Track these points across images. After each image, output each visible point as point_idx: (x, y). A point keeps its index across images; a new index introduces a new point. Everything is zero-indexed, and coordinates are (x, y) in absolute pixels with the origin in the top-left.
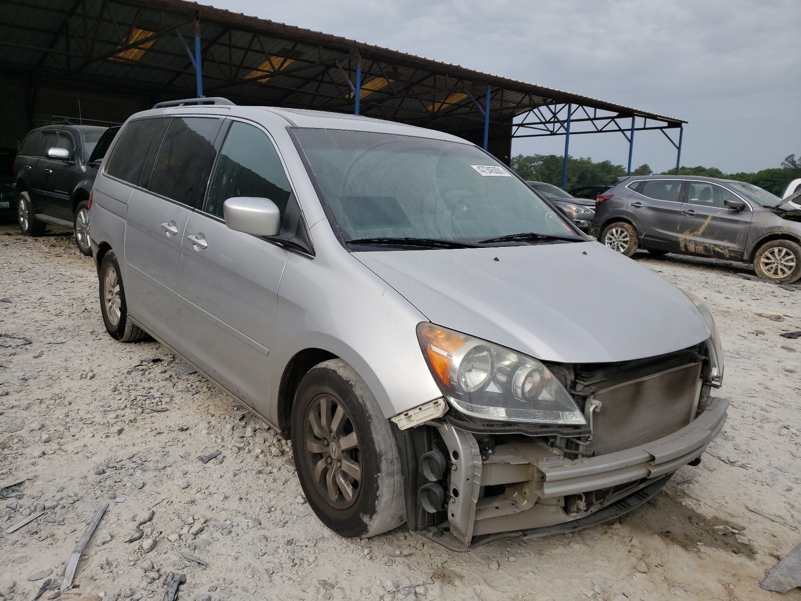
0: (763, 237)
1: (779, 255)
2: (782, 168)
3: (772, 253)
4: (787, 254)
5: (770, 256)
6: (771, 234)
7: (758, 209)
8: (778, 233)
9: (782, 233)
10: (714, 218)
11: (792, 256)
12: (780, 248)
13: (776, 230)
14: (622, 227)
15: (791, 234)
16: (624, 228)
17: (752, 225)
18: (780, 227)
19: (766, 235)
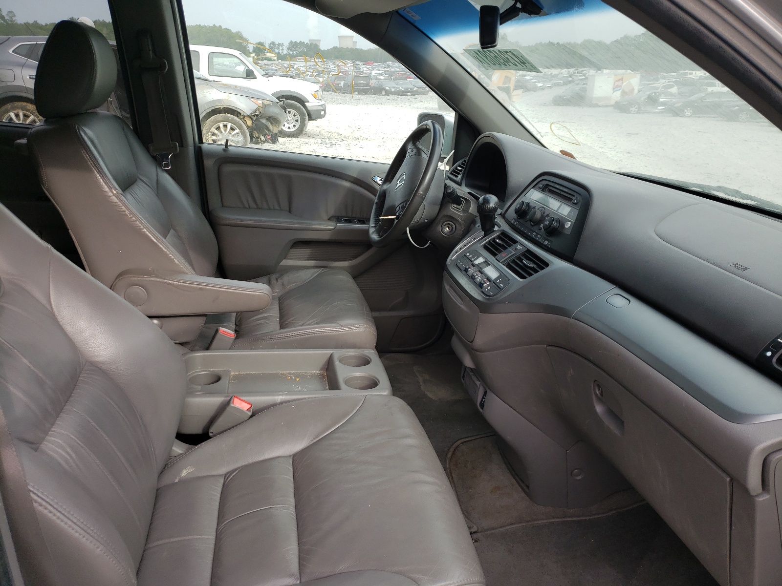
0: (206, 112)
1: (225, 131)
3: (218, 128)
4: (232, 129)
5: (216, 132)
6: (213, 108)
8: (220, 107)
9: (223, 107)
11: (237, 131)
12: (225, 123)
13: (217, 104)
14: (23, 109)
15: (231, 108)
16: (28, 110)
18: (219, 100)
19: (209, 110)
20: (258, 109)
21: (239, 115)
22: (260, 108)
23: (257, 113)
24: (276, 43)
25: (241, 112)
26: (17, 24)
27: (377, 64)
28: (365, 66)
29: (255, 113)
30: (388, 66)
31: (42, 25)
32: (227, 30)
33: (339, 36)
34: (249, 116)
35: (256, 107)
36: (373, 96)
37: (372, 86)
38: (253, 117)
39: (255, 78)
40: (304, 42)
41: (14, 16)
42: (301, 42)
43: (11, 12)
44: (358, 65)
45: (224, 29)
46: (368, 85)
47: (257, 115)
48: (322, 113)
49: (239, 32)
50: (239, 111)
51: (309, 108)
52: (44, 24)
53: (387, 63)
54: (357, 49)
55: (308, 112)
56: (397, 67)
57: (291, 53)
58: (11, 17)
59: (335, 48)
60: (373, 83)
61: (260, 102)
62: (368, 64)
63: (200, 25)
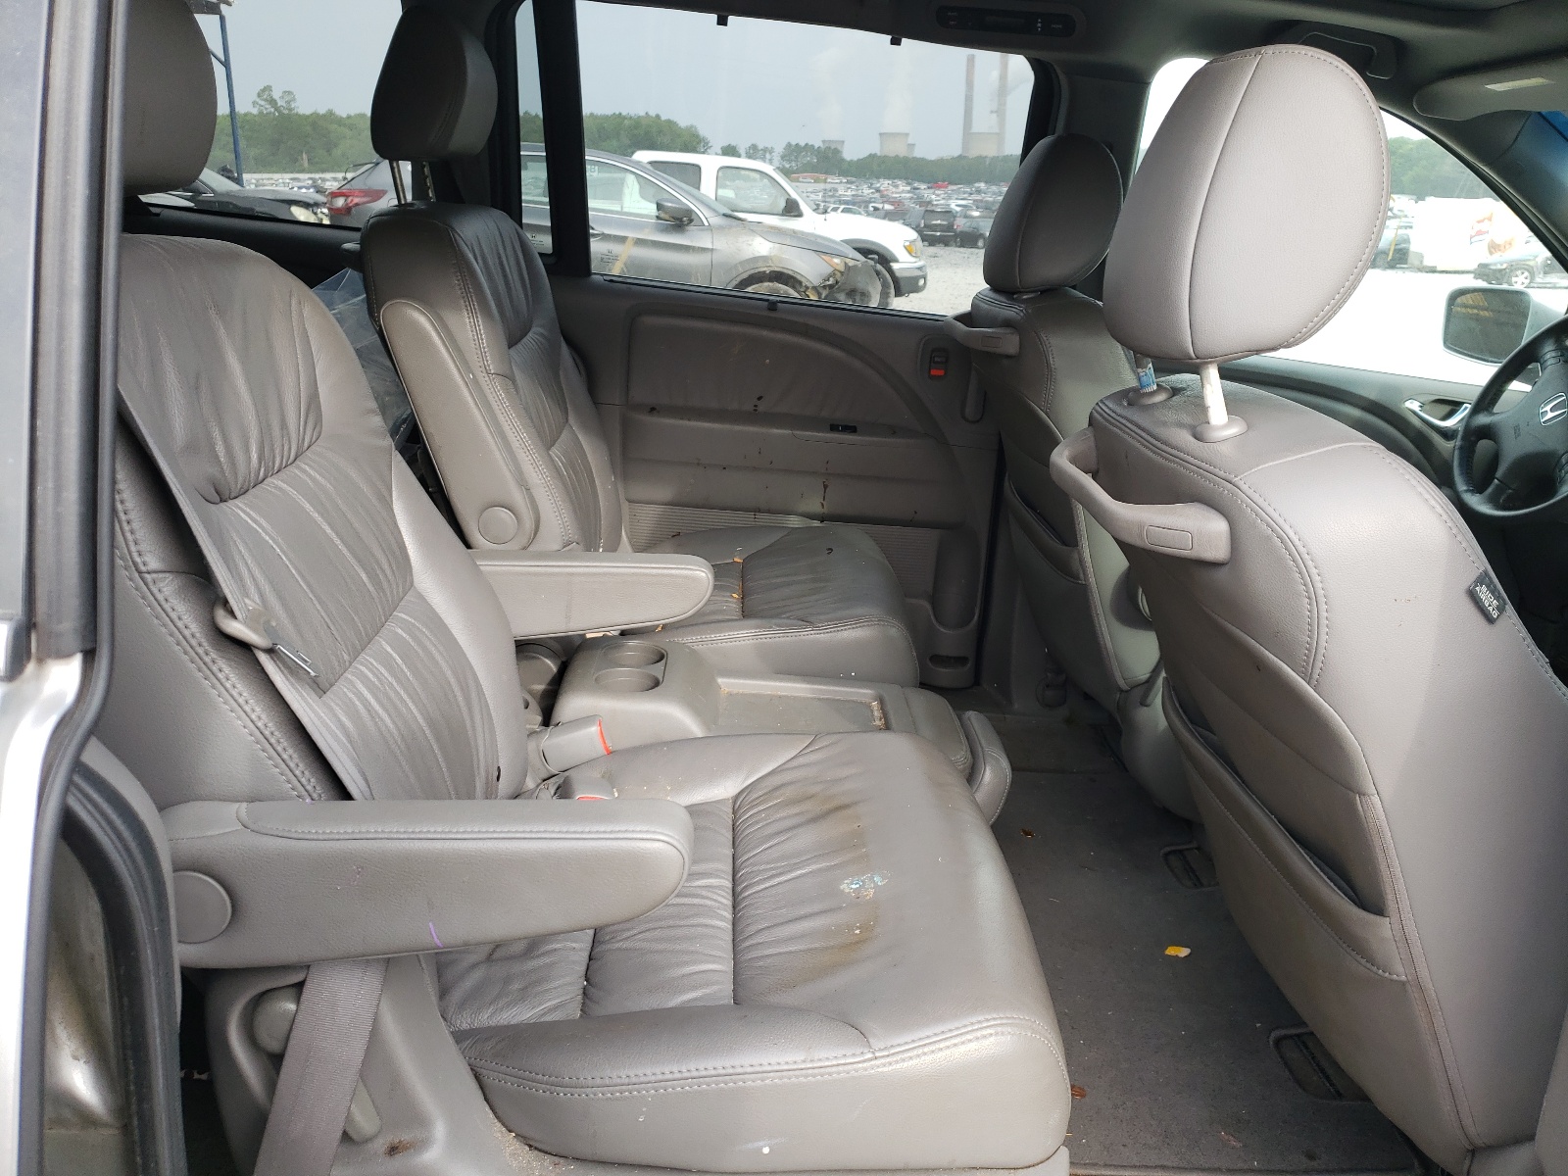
0: (739, 279)
2: (255, 111)
6: (753, 272)
7: (715, 220)
8: (764, 270)
9: (772, 269)
10: (639, 242)
13: (760, 264)
15: (786, 272)
17: (716, 257)
18: (765, 258)
19: (745, 276)
20: (832, 275)
21: (798, 286)
22: (836, 272)
23: (830, 283)
24: (761, 147)
25: (803, 280)
26: (299, 116)
27: (955, 187)
28: (932, 191)
29: (828, 283)
30: (979, 191)
31: (341, 118)
32: (669, 122)
33: (881, 134)
34: (815, 288)
35: (830, 270)
36: (962, 249)
37: (959, 230)
38: (821, 290)
39: (800, 215)
40: (812, 146)
41: (294, 100)
42: (807, 144)
43: (289, 93)
44: (918, 189)
45: (664, 121)
46: (950, 228)
47: (831, 287)
48: (921, 282)
49: (692, 126)
50: (798, 277)
51: (898, 274)
52: (344, 116)
53: (977, 185)
54: (915, 159)
55: (896, 280)
56: (994, 193)
57: (787, 166)
58: (288, 102)
59: (872, 156)
60: (961, 224)
61: (836, 260)
62: (939, 187)
63: (620, 114)
